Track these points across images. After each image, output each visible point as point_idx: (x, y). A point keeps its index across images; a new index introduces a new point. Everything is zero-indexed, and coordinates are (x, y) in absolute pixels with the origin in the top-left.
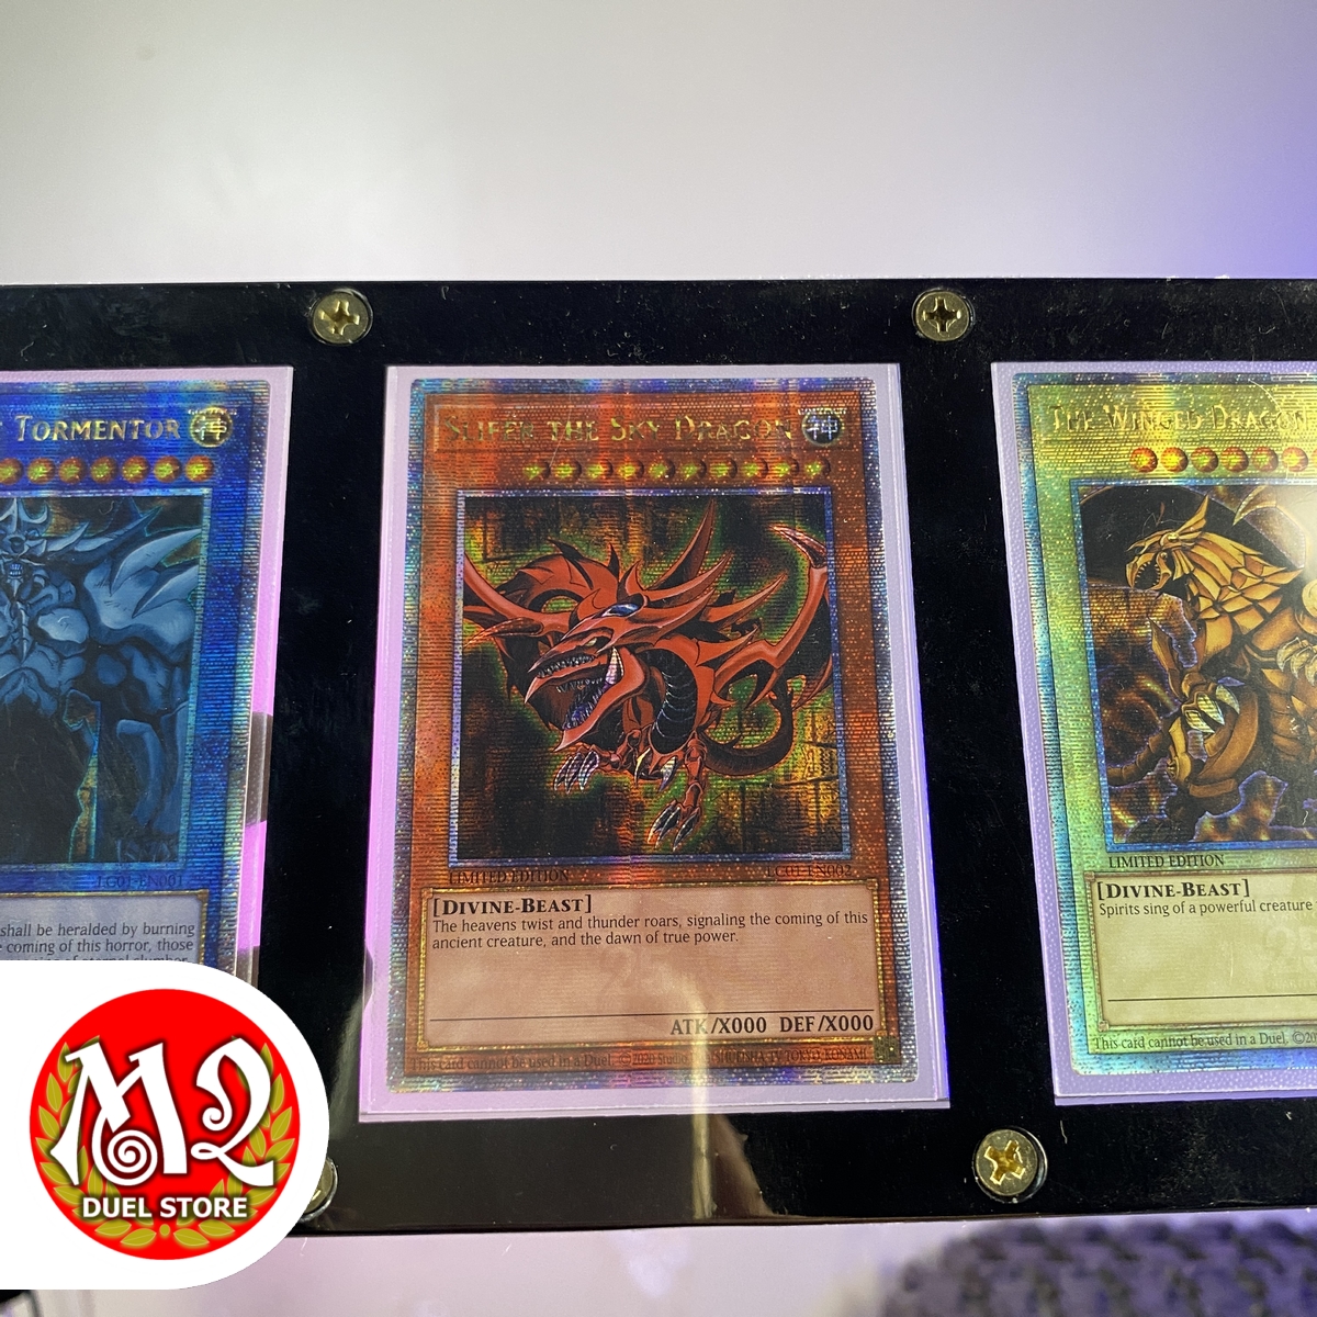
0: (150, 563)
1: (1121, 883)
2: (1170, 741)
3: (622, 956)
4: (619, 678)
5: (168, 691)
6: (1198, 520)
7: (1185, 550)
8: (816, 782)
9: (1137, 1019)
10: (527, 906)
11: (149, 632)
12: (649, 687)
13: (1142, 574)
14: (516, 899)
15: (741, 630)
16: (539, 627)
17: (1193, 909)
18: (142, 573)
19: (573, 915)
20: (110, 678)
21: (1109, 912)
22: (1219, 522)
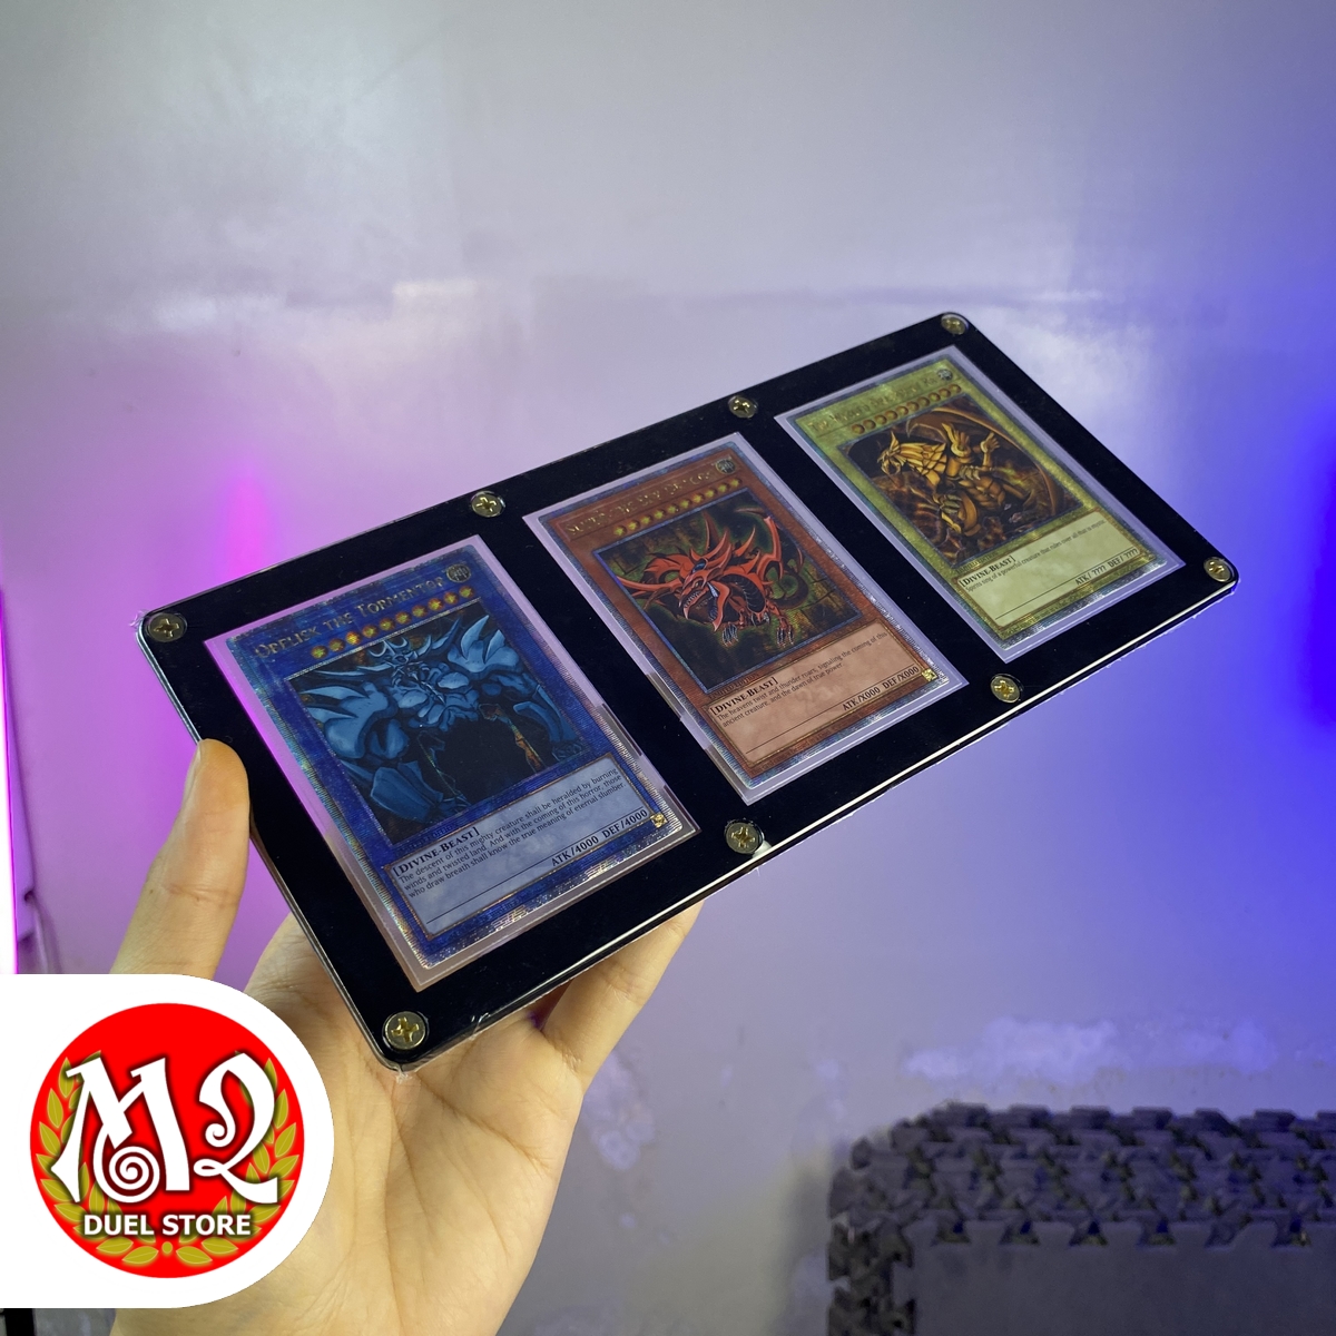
0: (475, 638)
1: (967, 577)
2: (944, 522)
3: (803, 692)
4: (719, 593)
5: (526, 684)
6: (894, 442)
7: (899, 454)
8: (828, 595)
9: (1010, 621)
10: (750, 693)
11: (498, 665)
12: (734, 591)
13: (889, 469)
14: (744, 693)
15: (754, 553)
16: (669, 589)
17: (1000, 574)
18: (474, 644)
19: (771, 688)
20: (494, 691)
21: (971, 589)
22: (903, 439)
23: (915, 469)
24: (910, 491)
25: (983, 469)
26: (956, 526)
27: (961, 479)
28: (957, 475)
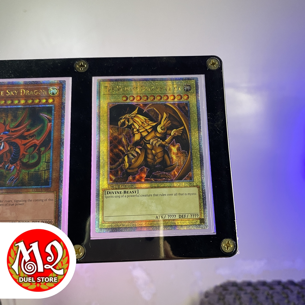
1: (110, 191)
2: (124, 160)
4: (3, 148)
7: (132, 118)
8: (45, 170)
9: (111, 220)
12: (10, 150)
13: (122, 124)
15: (31, 137)
17: (125, 197)
21: (107, 197)
22: (140, 112)
23: (133, 129)
24: (122, 139)
25: (164, 143)
26: (127, 165)
27: (149, 143)
28: (149, 140)
